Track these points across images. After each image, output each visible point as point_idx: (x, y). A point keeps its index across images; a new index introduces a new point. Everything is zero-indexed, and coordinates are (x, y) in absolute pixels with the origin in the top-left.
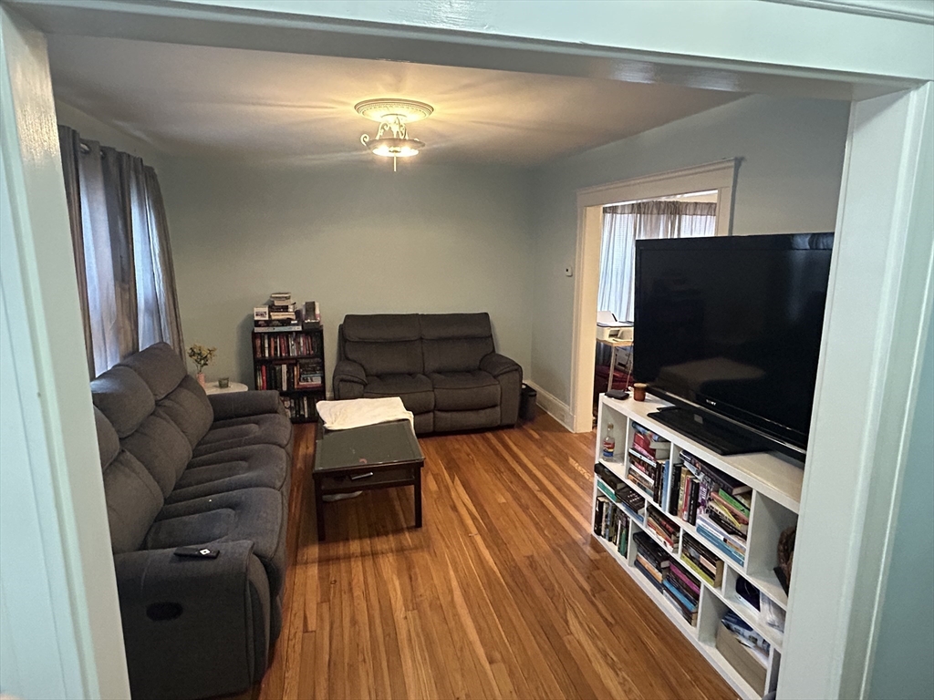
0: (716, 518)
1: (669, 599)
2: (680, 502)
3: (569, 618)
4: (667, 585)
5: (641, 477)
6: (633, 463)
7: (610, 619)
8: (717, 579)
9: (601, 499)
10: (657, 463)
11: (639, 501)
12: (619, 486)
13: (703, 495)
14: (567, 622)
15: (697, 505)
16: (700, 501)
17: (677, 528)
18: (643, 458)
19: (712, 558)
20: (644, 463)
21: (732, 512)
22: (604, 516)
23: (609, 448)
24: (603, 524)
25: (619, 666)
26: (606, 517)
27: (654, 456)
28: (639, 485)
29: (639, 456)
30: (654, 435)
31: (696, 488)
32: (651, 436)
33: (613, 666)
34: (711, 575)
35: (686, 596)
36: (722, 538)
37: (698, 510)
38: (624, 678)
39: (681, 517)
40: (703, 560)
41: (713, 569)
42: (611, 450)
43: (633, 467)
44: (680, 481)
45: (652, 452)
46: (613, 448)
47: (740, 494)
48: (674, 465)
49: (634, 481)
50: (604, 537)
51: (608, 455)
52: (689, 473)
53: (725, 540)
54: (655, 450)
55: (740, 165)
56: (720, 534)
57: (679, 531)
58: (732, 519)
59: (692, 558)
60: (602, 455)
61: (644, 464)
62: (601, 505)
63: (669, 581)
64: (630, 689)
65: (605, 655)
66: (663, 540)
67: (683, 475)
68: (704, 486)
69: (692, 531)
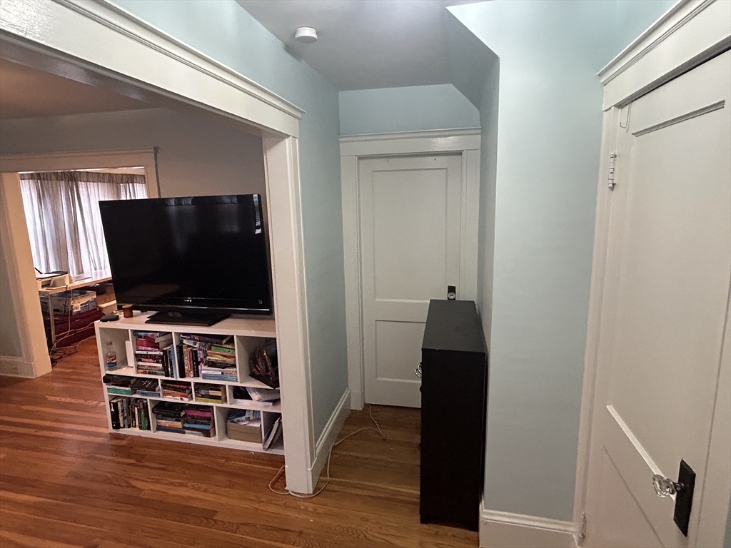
0: (213, 364)
1: (191, 433)
2: (186, 367)
3: (133, 484)
4: (187, 425)
5: (150, 366)
6: (141, 361)
7: (162, 466)
8: (223, 398)
9: (115, 401)
10: (163, 351)
11: (153, 383)
12: (132, 382)
13: (201, 355)
14: (134, 487)
15: (198, 363)
16: (199, 360)
17: (189, 384)
18: (149, 353)
19: (216, 387)
20: (151, 355)
21: (223, 356)
22: (120, 411)
23: (113, 360)
24: (121, 418)
25: (185, 482)
26: (123, 411)
27: (158, 348)
28: (149, 373)
29: (145, 353)
30: (155, 334)
31: (194, 353)
32: (153, 335)
33: (181, 485)
34: (218, 398)
35: (202, 423)
36: (220, 373)
37: (199, 367)
38: (192, 485)
39: (189, 376)
40: (212, 393)
41: (219, 394)
42: (114, 361)
43: (141, 363)
44: (183, 354)
45: (156, 346)
46: (115, 359)
47: (225, 344)
48: (177, 346)
49: (145, 373)
50: (124, 427)
51: (112, 365)
52: (189, 346)
53: (222, 373)
54: (158, 343)
55: (157, 152)
56: (218, 372)
57: (191, 385)
58: (225, 359)
59: (203, 396)
60: (107, 367)
61: (151, 357)
62: (115, 405)
63: (188, 423)
64: (199, 487)
65: (172, 484)
66: (179, 398)
67: (185, 350)
68: (200, 350)
69: (200, 380)
